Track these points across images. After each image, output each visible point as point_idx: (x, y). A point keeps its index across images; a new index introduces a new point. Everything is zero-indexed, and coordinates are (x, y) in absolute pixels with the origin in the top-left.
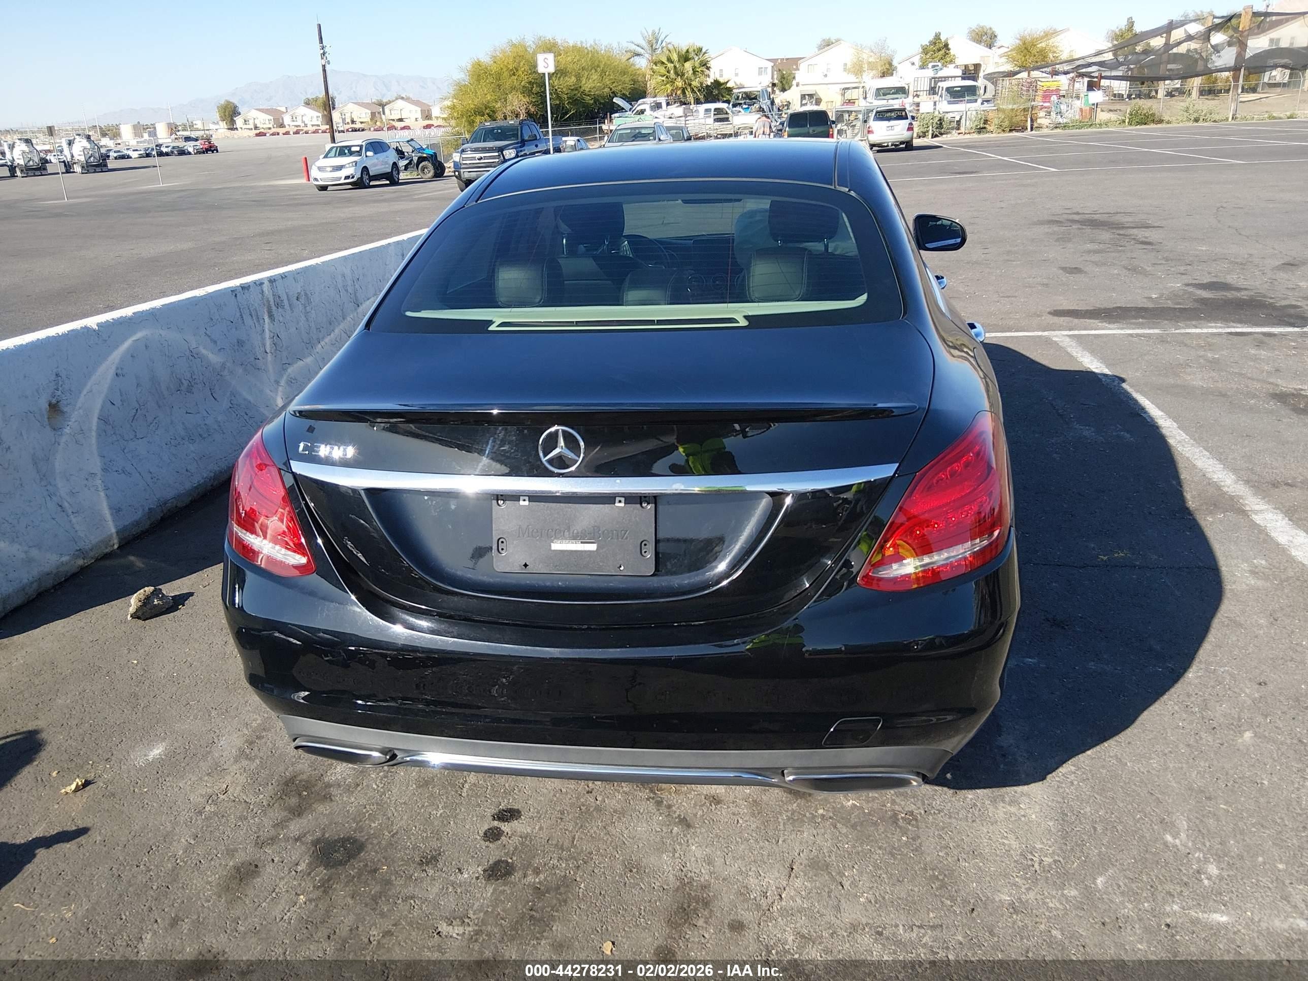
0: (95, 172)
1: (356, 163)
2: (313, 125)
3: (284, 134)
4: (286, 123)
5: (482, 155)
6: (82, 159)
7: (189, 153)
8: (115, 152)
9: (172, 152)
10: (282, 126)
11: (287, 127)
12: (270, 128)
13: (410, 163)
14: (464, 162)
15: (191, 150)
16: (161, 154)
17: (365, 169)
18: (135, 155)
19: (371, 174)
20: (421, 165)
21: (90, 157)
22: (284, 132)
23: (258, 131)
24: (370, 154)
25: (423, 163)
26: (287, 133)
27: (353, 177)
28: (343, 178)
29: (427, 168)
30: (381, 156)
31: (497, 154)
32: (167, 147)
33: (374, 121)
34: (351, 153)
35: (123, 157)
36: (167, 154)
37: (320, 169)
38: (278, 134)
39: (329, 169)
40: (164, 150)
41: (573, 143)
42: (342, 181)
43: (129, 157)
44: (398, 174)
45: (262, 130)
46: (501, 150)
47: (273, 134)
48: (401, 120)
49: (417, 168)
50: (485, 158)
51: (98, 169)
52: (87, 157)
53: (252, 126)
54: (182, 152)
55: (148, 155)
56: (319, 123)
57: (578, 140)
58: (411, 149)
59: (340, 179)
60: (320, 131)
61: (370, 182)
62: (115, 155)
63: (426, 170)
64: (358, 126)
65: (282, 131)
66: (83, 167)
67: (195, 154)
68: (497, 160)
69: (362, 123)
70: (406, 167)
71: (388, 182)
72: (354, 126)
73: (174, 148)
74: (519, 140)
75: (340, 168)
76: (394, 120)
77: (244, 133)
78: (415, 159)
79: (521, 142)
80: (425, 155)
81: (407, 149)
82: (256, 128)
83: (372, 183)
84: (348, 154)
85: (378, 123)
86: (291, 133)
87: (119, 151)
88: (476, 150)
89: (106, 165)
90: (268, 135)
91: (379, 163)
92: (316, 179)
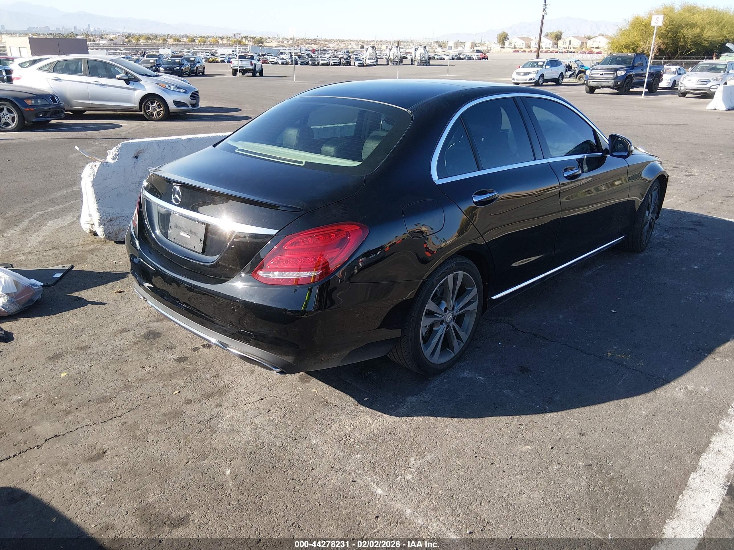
0: (423, 65)
1: (538, 71)
2: (546, 48)
3: (529, 52)
4: (531, 46)
5: (604, 73)
6: (419, 58)
7: (473, 59)
8: (438, 56)
9: (465, 58)
10: (529, 47)
11: (532, 48)
12: (522, 48)
13: (573, 74)
14: (592, 76)
15: (474, 58)
16: (459, 59)
17: (542, 75)
18: (446, 58)
19: (545, 78)
20: (578, 76)
21: (423, 58)
22: (529, 51)
23: (515, 50)
24: (548, 67)
25: (581, 74)
26: (530, 52)
27: (534, 80)
28: (528, 79)
29: (582, 77)
30: (555, 69)
31: (613, 72)
32: (463, 55)
33: (581, 48)
34: (538, 66)
35: (441, 59)
36: (462, 59)
37: (518, 74)
38: (525, 52)
39: (522, 74)
40: (461, 56)
41: (675, 70)
42: (527, 81)
43: (444, 59)
44: (563, 79)
45: (518, 49)
46: (616, 70)
47: (523, 52)
48: (598, 48)
49: (577, 77)
50: (605, 74)
51: (425, 64)
52: (422, 57)
53: (513, 46)
54: (470, 59)
55: (453, 59)
56: (550, 47)
57: (680, 69)
58: (576, 66)
59: (526, 80)
60: (549, 52)
61: (543, 83)
62: (438, 57)
63: (581, 78)
64: (572, 50)
65: (528, 50)
66: (418, 63)
67: (476, 60)
68: (612, 76)
69: (574, 48)
70: (570, 76)
71: (555, 84)
72: (569, 50)
73: (466, 56)
74: (631, 65)
75: (528, 74)
76: (593, 48)
77: (508, 50)
78: (577, 72)
79: (632, 67)
80: (583, 70)
81: (574, 65)
82: (515, 47)
83: (544, 84)
84: (536, 66)
85: (584, 49)
86: (533, 51)
87: (440, 56)
88: (602, 69)
89: (429, 63)
90: (520, 52)
91: (551, 73)
92: (514, 79)
